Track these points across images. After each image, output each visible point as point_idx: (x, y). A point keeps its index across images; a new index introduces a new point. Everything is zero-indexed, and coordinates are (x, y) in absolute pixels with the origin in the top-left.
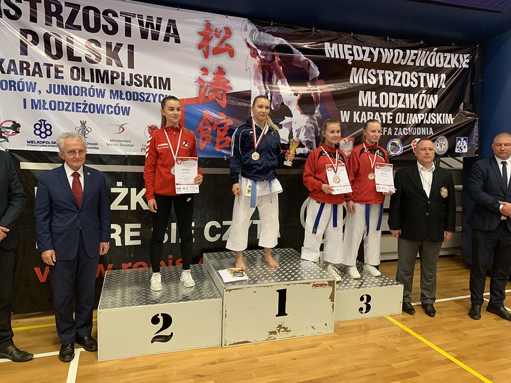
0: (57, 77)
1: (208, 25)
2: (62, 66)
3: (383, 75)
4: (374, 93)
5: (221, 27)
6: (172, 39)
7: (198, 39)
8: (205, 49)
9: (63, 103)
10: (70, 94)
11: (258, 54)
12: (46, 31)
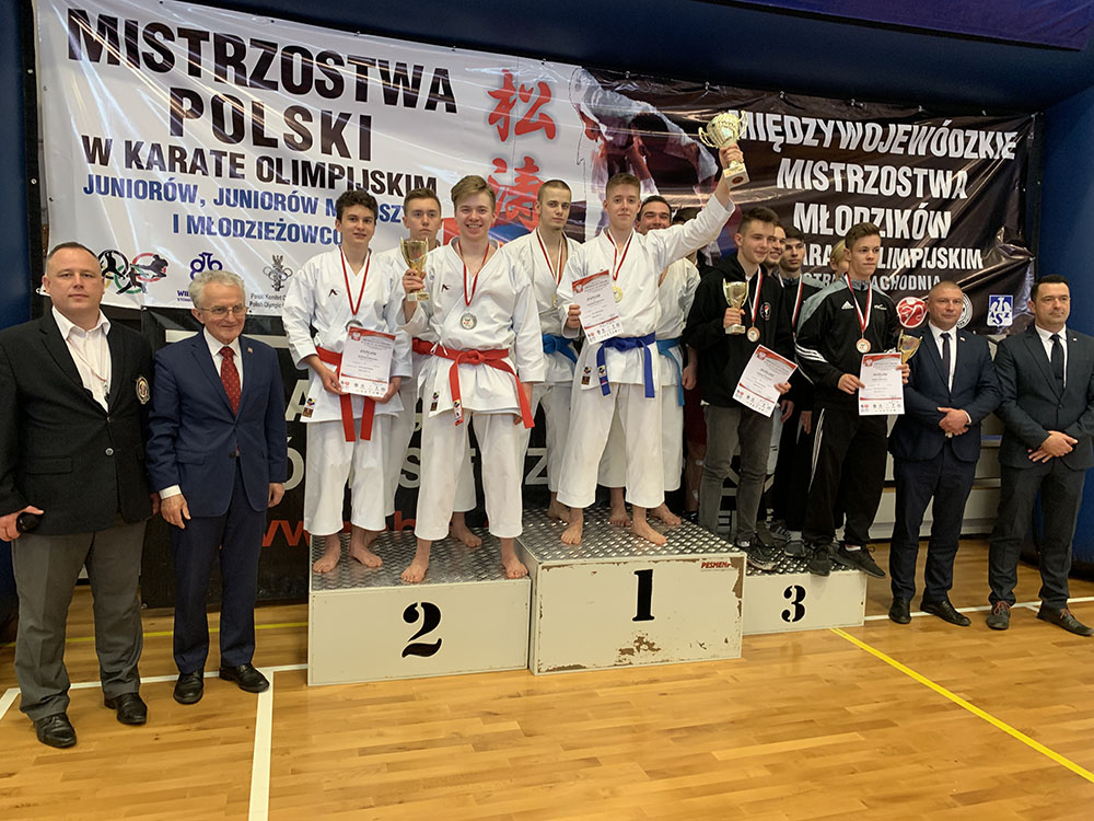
0: (233, 175)
1: (508, 79)
2: (243, 156)
3: (843, 173)
4: (823, 207)
5: (532, 82)
6: (441, 105)
7: (488, 106)
8: (500, 123)
9: (242, 222)
10: (256, 207)
11: (600, 132)
12: (216, 93)
